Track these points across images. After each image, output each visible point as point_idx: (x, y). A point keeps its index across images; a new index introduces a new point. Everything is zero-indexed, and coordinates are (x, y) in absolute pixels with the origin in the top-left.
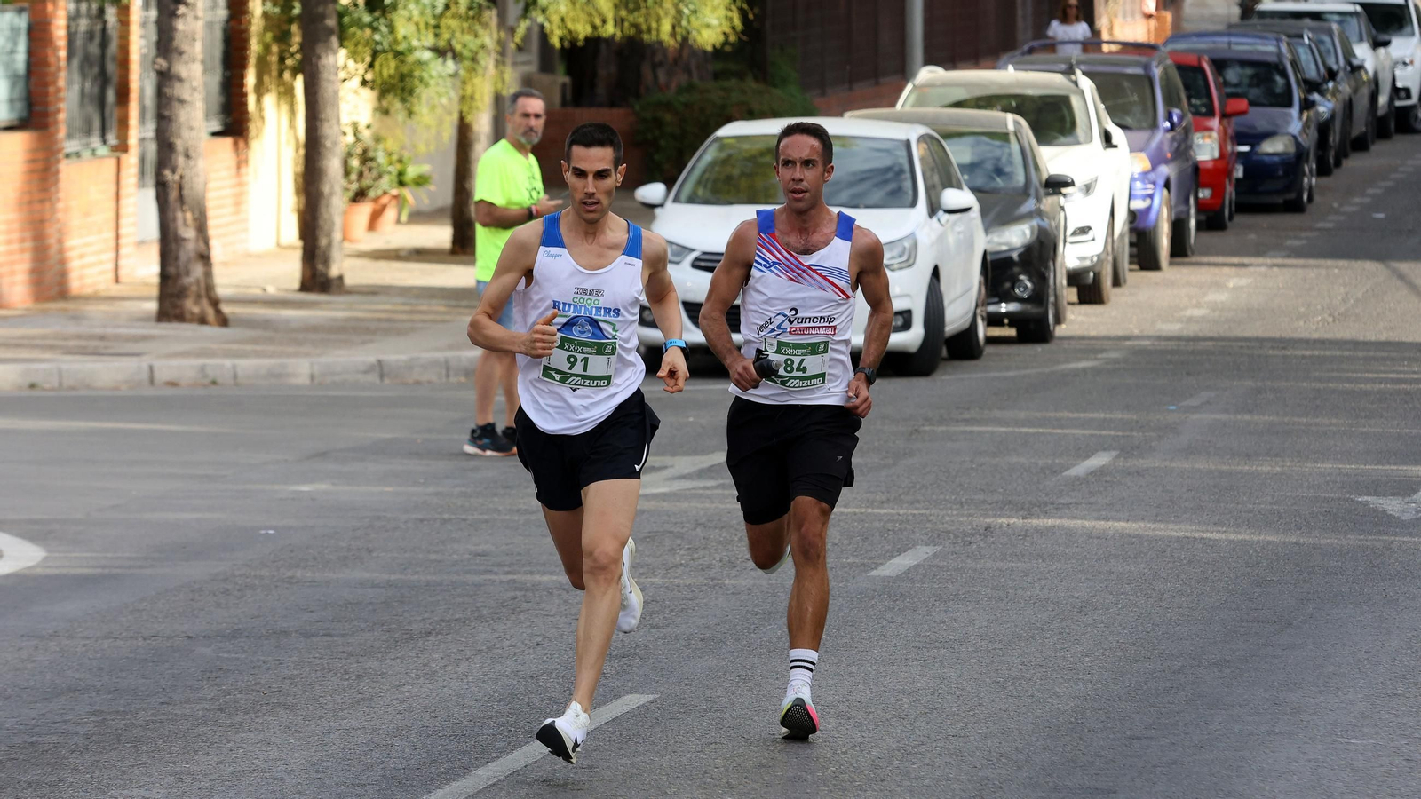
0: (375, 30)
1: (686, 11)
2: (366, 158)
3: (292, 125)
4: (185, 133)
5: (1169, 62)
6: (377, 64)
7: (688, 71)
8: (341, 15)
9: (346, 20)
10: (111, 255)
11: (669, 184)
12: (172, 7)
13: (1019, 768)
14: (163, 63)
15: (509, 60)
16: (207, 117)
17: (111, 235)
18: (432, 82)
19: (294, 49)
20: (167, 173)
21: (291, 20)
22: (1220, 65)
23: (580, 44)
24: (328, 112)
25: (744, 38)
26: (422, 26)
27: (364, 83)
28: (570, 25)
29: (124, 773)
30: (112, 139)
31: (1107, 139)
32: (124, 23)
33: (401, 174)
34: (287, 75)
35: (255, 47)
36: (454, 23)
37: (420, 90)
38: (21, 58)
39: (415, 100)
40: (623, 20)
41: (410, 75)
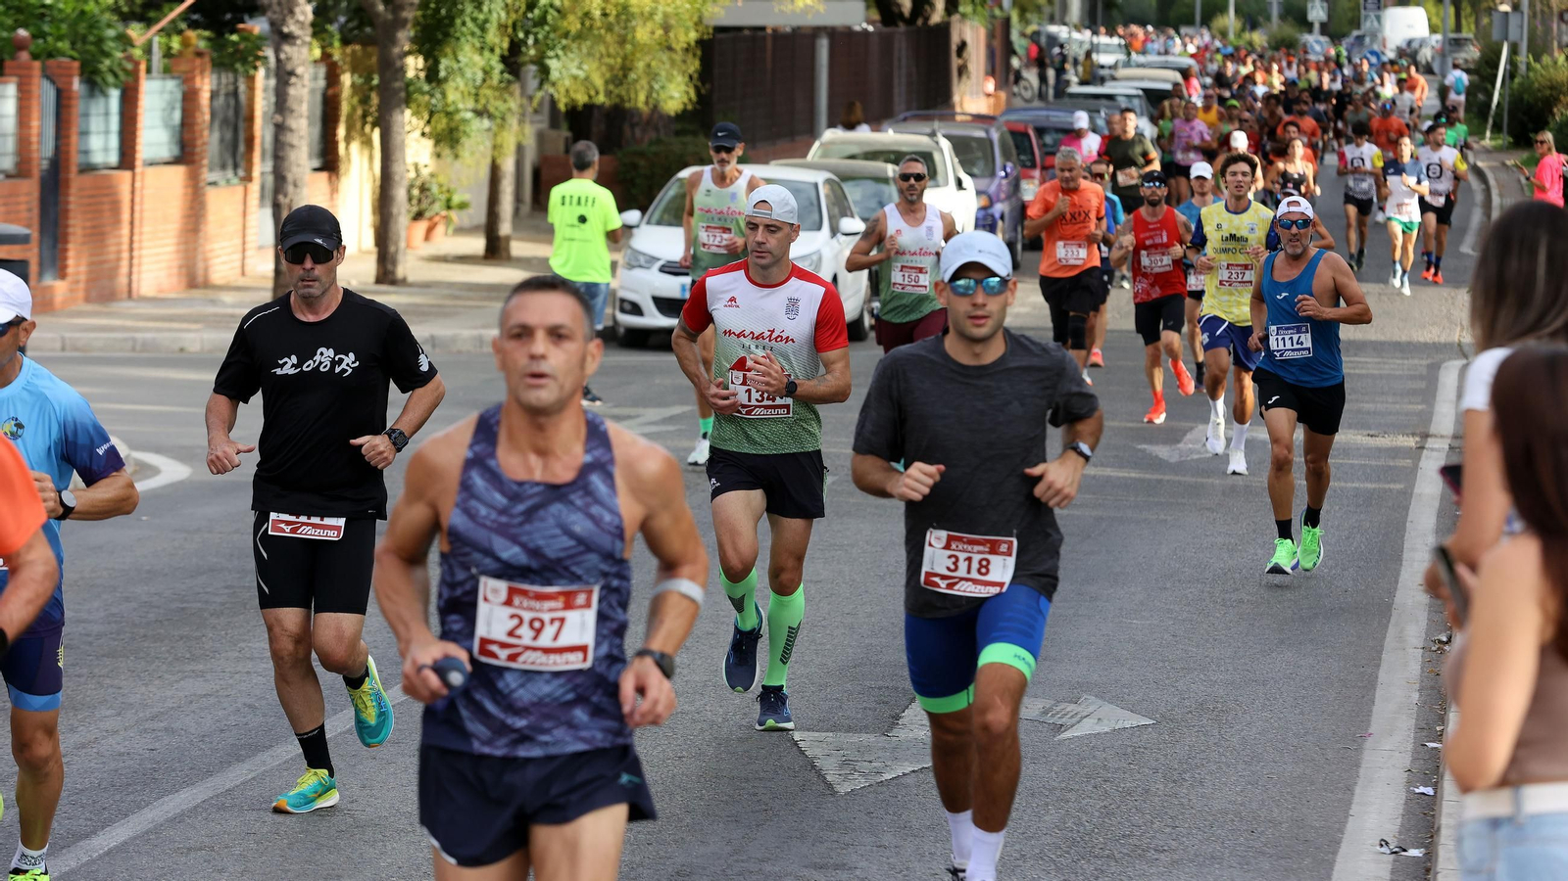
0: (432, 96)
1: (656, 87)
2: (423, 189)
3: (371, 168)
4: (295, 169)
5: (1005, 129)
6: (433, 120)
7: (657, 129)
8: (409, 84)
9: (411, 88)
10: (238, 256)
11: (644, 210)
12: (286, 77)
13: (895, 638)
14: (279, 118)
15: (528, 119)
16: (310, 157)
17: (238, 241)
18: (473, 134)
19: (373, 109)
20: (281, 198)
21: (371, 89)
22: (1041, 131)
23: (580, 108)
24: (397, 155)
25: (698, 107)
26: (466, 93)
27: (423, 134)
28: (573, 95)
29: (249, 631)
30: (241, 173)
31: (959, 184)
32: (251, 89)
33: (449, 200)
34: (368, 128)
35: (345, 108)
36: (488, 92)
37: (464, 140)
38: (177, 116)
39: (459, 147)
40: (611, 92)
41: (457, 129)
